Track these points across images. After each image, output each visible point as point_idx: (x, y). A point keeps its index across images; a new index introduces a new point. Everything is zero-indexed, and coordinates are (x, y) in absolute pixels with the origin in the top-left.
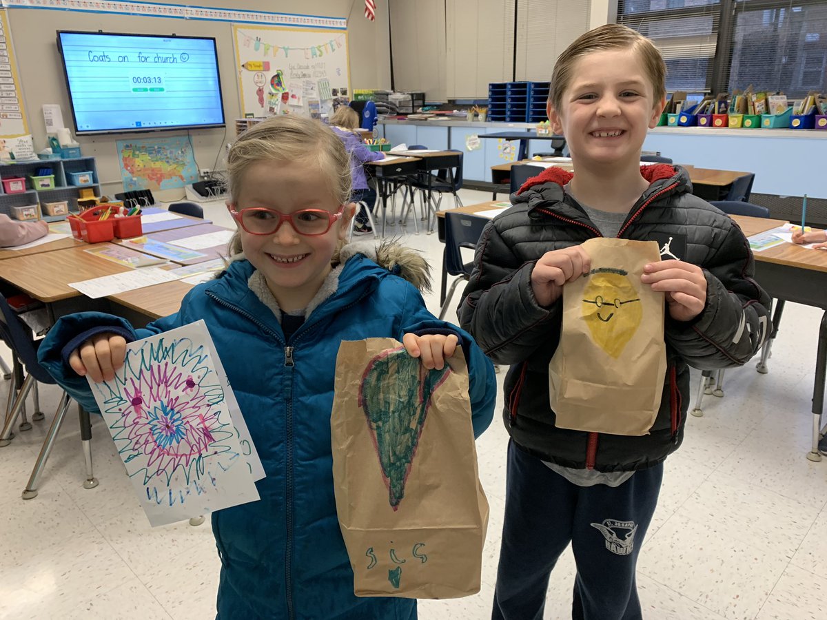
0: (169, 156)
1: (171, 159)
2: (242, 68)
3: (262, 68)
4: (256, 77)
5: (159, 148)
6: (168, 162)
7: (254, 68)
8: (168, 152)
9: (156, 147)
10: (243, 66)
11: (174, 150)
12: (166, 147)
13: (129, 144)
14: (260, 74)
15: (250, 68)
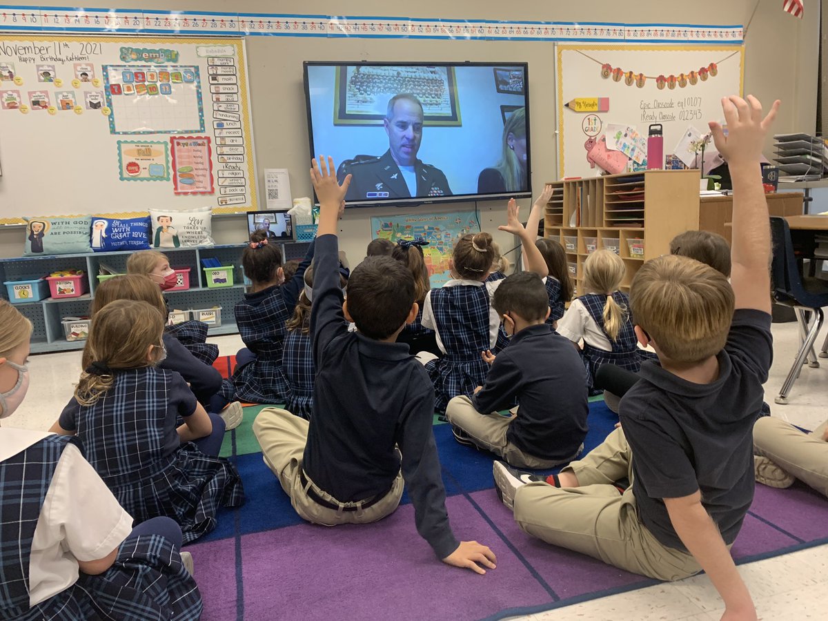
0: (443, 240)
1: (446, 245)
2: (566, 111)
3: (596, 108)
4: (587, 120)
5: (429, 228)
6: (441, 249)
7: (583, 109)
8: (443, 235)
9: (426, 227)
10: (567, 105)
11: (451, 232)
12: (441, 227)
13: (389, 223)
14: (592, 118)
15: (577, 108)
